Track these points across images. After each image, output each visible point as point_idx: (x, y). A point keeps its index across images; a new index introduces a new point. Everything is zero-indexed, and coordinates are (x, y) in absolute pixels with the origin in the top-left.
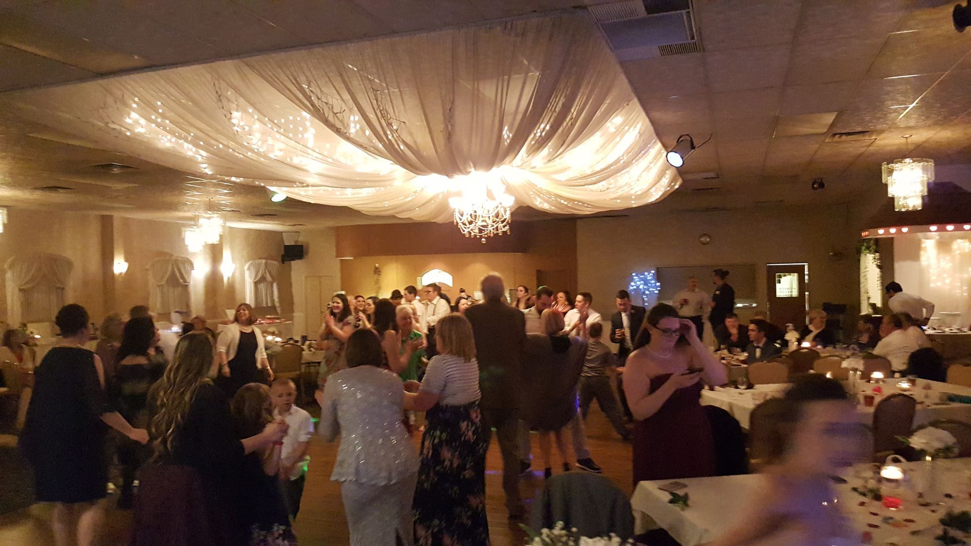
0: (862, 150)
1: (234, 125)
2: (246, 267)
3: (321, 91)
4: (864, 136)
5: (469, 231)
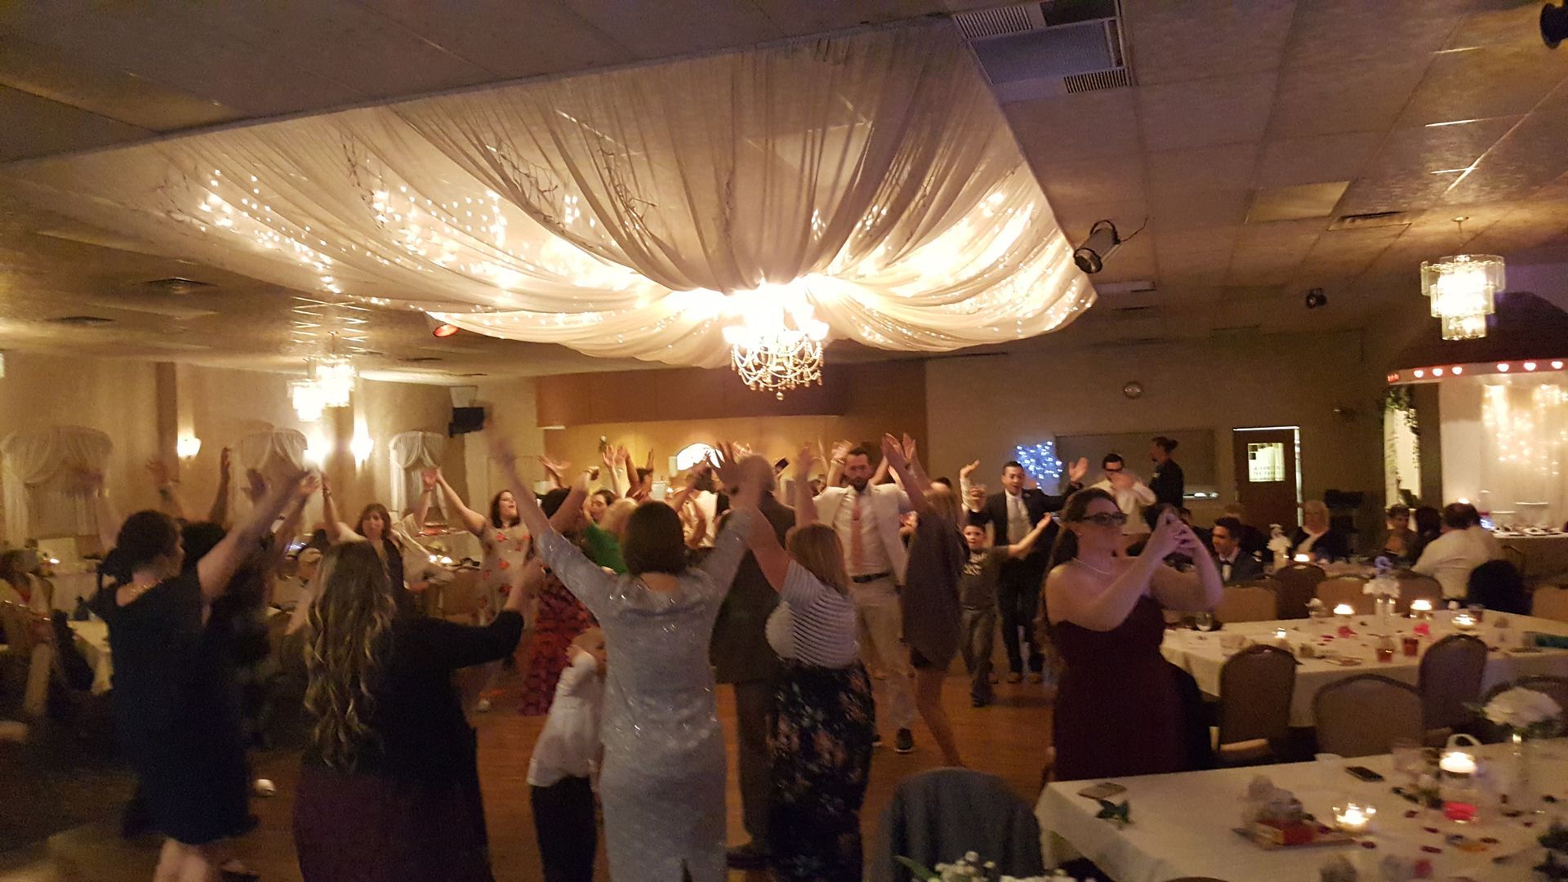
0: (1389, 242)
1: (377, 212)
2: (392, 444)
3: (518, 155)
4: (1391, 220)
5: (755, 381)
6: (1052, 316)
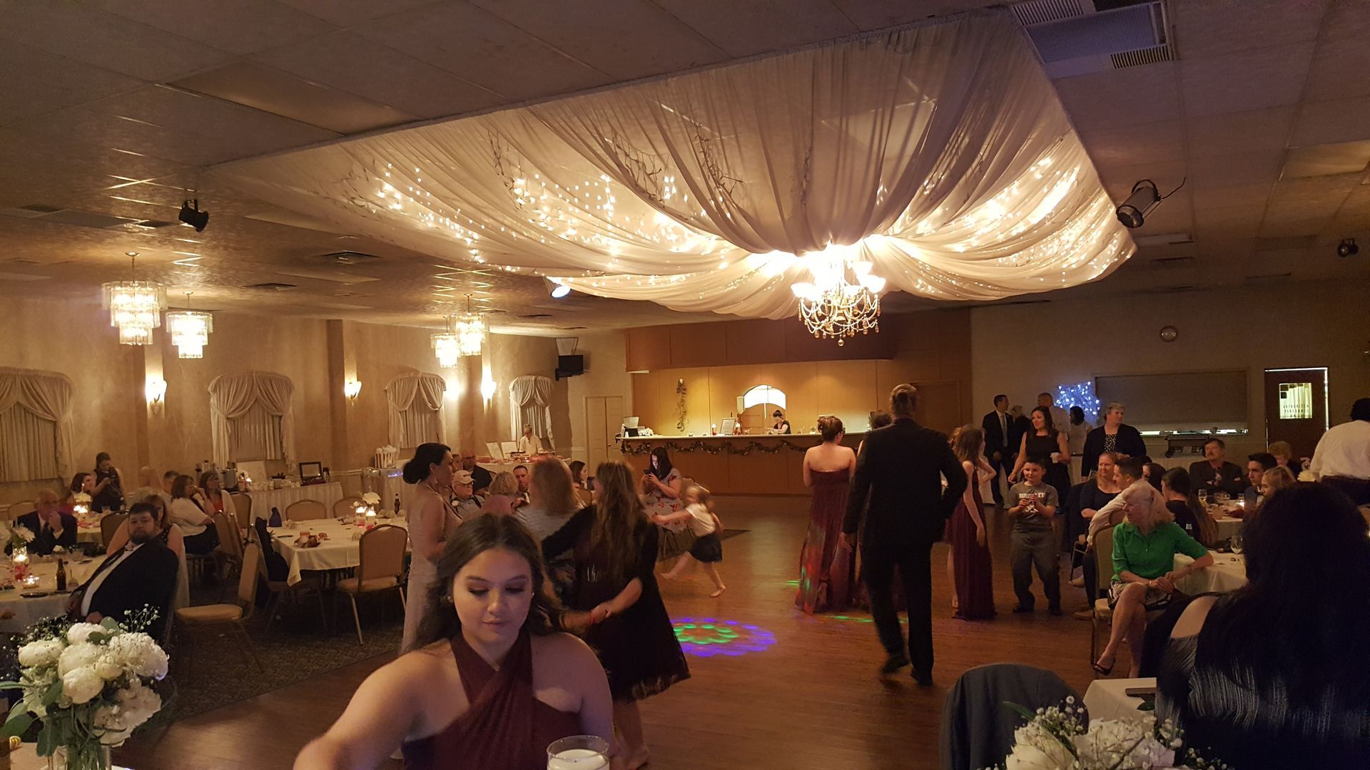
1: (517, 196)
2: (511, 386)
3: (629, 144)
5: (819, 330)
6: (1095, 267)
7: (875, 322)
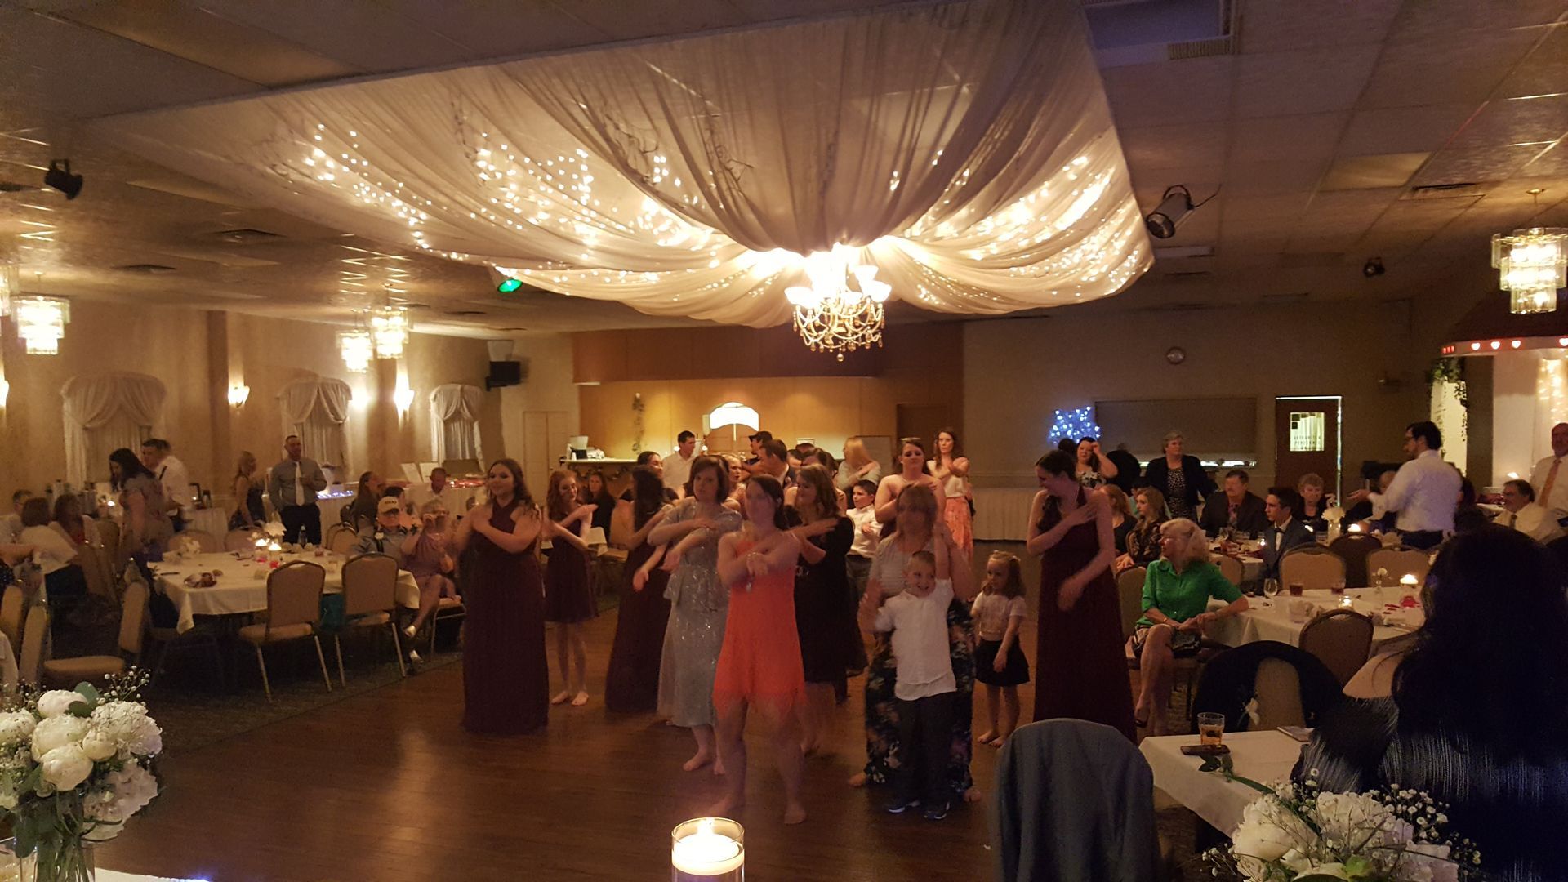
0: (1457, 213)
1: (480, 170)
2: (432, 396)
3: (620, 114)
4: (1464, 191)
5: (816, 343)
6: (1113, 280)
7: (878, 336)
